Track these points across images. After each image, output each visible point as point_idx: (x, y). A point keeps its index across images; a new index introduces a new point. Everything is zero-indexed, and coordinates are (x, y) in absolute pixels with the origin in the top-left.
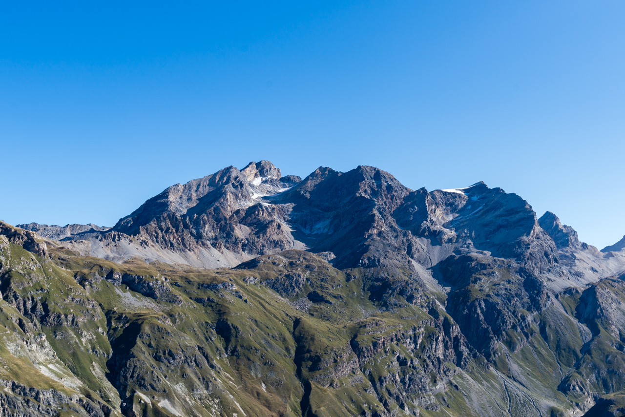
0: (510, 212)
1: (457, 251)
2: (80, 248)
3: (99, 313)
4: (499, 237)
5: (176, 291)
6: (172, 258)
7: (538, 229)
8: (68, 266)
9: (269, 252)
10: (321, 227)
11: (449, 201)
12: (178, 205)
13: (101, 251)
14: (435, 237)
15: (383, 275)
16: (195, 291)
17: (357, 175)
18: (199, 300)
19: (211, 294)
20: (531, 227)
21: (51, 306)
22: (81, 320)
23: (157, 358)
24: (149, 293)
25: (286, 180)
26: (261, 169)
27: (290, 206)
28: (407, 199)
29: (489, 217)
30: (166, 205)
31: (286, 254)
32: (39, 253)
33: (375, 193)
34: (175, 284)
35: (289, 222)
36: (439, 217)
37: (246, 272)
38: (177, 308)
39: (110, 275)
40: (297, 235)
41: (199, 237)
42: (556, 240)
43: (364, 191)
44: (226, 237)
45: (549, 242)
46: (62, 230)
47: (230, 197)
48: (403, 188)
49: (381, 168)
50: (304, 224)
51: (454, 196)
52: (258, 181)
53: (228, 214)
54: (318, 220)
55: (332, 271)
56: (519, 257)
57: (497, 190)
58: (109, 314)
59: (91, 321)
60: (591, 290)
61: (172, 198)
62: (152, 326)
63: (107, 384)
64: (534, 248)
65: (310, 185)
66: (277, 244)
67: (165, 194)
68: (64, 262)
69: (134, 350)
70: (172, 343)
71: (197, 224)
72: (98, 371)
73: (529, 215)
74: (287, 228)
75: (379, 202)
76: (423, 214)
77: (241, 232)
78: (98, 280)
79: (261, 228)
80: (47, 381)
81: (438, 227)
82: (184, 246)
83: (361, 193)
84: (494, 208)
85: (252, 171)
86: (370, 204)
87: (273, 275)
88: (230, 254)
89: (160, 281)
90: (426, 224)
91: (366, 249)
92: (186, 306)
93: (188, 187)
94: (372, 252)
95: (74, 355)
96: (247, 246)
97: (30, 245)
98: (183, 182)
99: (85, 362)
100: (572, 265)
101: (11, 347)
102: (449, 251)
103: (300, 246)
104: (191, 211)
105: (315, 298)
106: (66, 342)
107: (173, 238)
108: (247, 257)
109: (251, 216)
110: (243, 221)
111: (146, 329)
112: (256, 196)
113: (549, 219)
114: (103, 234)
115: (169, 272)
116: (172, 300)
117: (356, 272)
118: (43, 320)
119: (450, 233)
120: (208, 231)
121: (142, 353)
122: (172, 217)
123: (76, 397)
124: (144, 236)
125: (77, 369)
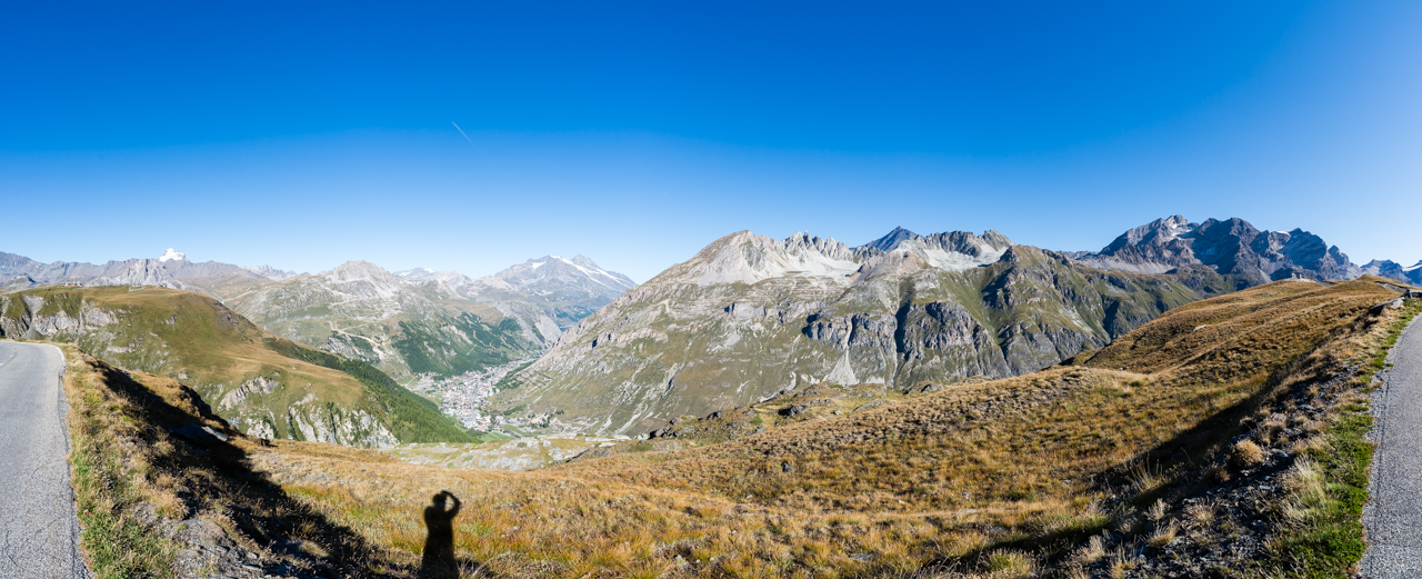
0: (1313, 245)
1: (1284, 265)
2: (1087, 263)
3: (1099, 298)
4: (1308, 258)
5: (1135, 286)
6: (1131, 268)
7: (1328, 254)
8: (1082, 273)
9: (1182, 265)
10: (1210, 251)
11: (1281, 238)
12: (1133, 240)
13: (1096, 265)
14: (1273, 258)
15: (1244, 278)
16: (1144, 285)
17: (1230, 223)
18: (1147, 290)
19: (1153, 287)
20: (1324, 254)
21: (1076, 292)
22: (1090, 299)
23: (1128, 319)
24: (1122, 287)
25: (1190, 225)
26: (1177, 219)
27: (1192, 239)
28: (1258, 236)
29: (1302, 248)
30: (1127, 240)
31: (1192, 266)
32: (1069, 266)
33: (1240, 233)
34: (1134, 282)
35: (1192, 248)
36: (1275, 246)
37: (1171, 276)
38: (1137, 294)
39: (1102, 277)
40: (1196, 256)
41: (1145, 257)
42: (1337, 261)
43: (1234, 232)
44: (1159, 257)
45: (1333, 262)
46: (1075, 255)
47: (1160, 235)
48: (1256, 230)
49: (1244, 219)
50: (1201, 249)
51: (1283, 235)
52: (1175, 226)
53: (1160, 244)
54: (1209, 247)
55: (1217, 275)
56: (1317, 270)
57: (1307, 233)
58: (1103, 297)
59: (1095, 300)
61: (1129, 236)
62: (1125, 303)
63: (1104, 331)
64: (1326, 265)
65: (1204, 228)
66: (1186, 261)
67: (1126, 234)
68: (1081, 271)
69: (1117, 315)
70: (1135, 312)
71: (1143, 250)
72: (1099, 325)
73: (1324, 247)
74: (1191, 252)
75: (1242, 238)
76: (1267, 245)
77: (1167, 254)
78: (1097, 279)
79: (1177, 252)
80: (1078, 328)
81: (1274, 252)
82: (1137, 262)
83: (1232, 233)
84: (1305, 243)
85: (1171, 221)
86: (1237, 239)
87: (1185, 277)
88: (1161, 266)
89: (1127, 280)
90: (1268, 250)
91: (1235, 264)
92: (1140, 293)
93: (1138, 230)
94: (1239, 266)
95: (1088, 316)
96: (1170, 262)
97: (1065, 262)
98: (1135, 228)
99: (1093, 320)
100: (1345, 274)
101: (1061, 311)
102: (1280, 265)
103: (1198, 262)
104: (1139, 243)
105: (1208, 290)
106: (1084, 309)
107: (1132, 258)
108: (1170, 268)
109: (1172, 245)
110: (1167, 248)
111: (1122, 304)
112: (1174, 234)
113: (1334, 249)
114: (1096, 256)
115: (1131, 275)
116: (1134, 290)
117: (1230, 276)
118: (1073, 299)
119: (1281, 256)
120: (1149, 254)
121: (1120, 317)
122: (1131, 246)
123: (1092, 336)
124: (1117, 257)
125: (1090, 324)
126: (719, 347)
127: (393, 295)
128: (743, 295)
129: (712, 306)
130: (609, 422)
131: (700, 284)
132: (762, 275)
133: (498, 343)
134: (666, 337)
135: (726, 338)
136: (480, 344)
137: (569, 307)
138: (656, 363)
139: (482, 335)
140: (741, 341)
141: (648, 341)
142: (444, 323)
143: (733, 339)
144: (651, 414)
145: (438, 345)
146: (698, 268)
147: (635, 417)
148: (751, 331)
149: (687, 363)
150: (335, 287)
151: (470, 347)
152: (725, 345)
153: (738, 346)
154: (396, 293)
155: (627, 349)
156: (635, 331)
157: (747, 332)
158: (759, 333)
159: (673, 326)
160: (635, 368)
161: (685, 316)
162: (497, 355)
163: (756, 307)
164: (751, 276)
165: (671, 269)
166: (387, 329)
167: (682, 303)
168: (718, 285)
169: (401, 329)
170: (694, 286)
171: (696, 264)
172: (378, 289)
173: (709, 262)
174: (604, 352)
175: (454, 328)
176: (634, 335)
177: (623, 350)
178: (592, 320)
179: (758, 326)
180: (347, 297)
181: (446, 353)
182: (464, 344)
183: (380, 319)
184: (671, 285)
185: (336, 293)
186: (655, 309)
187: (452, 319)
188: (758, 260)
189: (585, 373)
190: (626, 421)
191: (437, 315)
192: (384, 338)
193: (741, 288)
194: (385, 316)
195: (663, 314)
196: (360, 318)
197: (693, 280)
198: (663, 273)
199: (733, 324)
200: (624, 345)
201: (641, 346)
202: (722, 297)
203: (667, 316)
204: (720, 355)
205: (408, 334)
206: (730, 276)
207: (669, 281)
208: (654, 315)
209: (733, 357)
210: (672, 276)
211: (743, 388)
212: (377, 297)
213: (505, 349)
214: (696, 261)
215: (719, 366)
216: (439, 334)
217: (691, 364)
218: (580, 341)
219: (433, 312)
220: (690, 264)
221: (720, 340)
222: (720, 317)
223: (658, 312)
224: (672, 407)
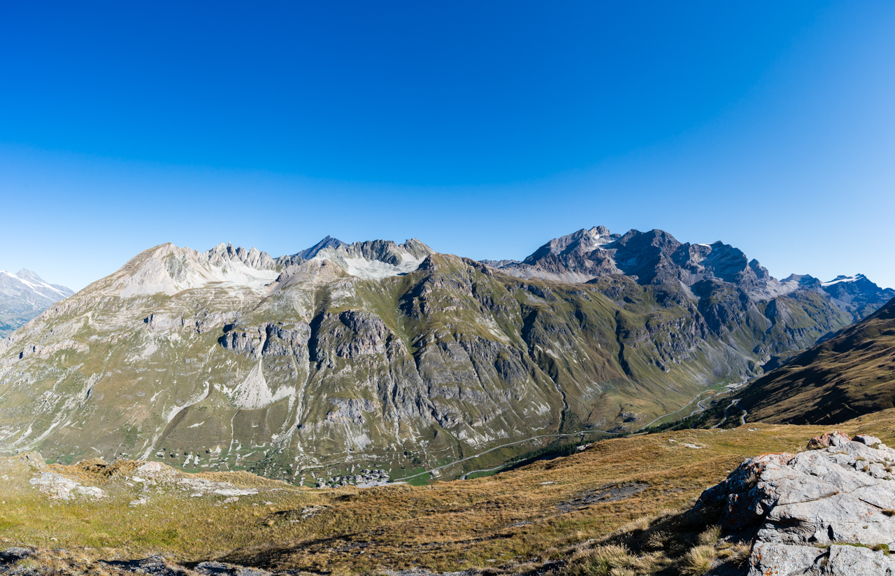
0: (735, 258)
1: (705, 278)
2: (507, 272)
3: (517, 306)
4: (728, 271)
5: (555, 295)
6: (553, 277)
7: (748, 268)
8: (502, 281)
9: (603, 275)
10: (631, 262)
11: (702, 250)
12: (556, 249)
13: (517, 274)
14: (693, 270)
15: (664, 289)
16: (565, 295)
17: (652, 234)
18: (566, 300)
19: (573, 296)
20: (745, 267)
21: (495, 301)
22: (508, 308)
23: (546, 329)
24: (542, 296)
25: (613, 236)
26: (599, 230)
27: (615, 250)
28: (679, 248)
29: (723, 260)
30: (549, 249)
31: (612, 276)
32: (488, 275)
33: (661, 244)
34: (554, 291)
35: (614, 259)
36: (696, 259)
37: (591, 285)
38: (556, 304)
39: (522, 286)
40: (619, 266)
41: (566, 266)
42: (757, 274)
43: (655, 243)
44: (580, 266)
45: (753, 275)
46: (499, 263)
47: (583, 245)
48: (677, 242)
49: (665, 231)
50: (622, 260)
51: (705, 247)
52: (597, 237)
53: (582, 254)
54: (630, 258)
55: (637, 286)
56: (737, 282)
57: (728, 246)
58: (522, 305)
59: (513, 309)
60: (773, 302)
61: (552, 246)
62: (543, 312)
63: (521, 340)
64: (746, 278)
65: (626, 239)
66: (607, 271)
67: (549, 244)
68: (500, 279)
69: (534, 324)
70: (553, 321)
71: (565, 259)
72: (517, 334)
73: (745, 260)
74: (613, 262)
75: (663, 249)
76: (688, 257)
77: (589, 264)
78: (517, 288)
79: (599, 261)
80: (494, 337)
81: (695, 264)
82: (559, 271)
83: (654, 244)
84: (726, 256)
85: (595, 231)
86: (658, 250)
87: (605, 287)
88: (583, 276)
89: (547, 290)
90: (689, 262)
91: (655, 275)
92: (559, 302)
93: (561, 240)
94: (659, 276)
95: (506, 325)
96: (592, 271)
97: (484, 271)
98: (558, 237)
99: (511, 329)
100: (764, 288)
101: (477, 320)
102: (701, 277)
103: (620, 272)
104: (562, 253)
105: (627, 300)
106: (502, 318)
107: (553, 267)
108: (591, 277)
109: (594, 255)
110: (590, 258)
111: (540, 313)
112: (596, 245)
113: (755, 262)
114: (518, 265)
115: (551, 284)
116: (553, 299)
117: (649, 287)
118: (491, 307)
119: (702, 268)
120: (571, 263)
121: (538, 327)
122: (553, 256)
123: (507, 345)
124: (538, 266)
125: (507, 332)
126: (136, 357)
128: (162, 306)
129: (133, 317)
130: (30, 431)
131: (122, 296)
132: (183, 286)
134: (88, 348)
135: (144, 348)
138: (77, 373)
140: (158, 351)
141: (70, 352)
143: (151, 349)
144: (69, 423)
146: (121, 280)
147: (54, 425)
148: (168, 341)
149: (105, 373)
152: (143, 356)
153: (155, 356)
155: (50, 361)
156: (58, 342)
157: (164, 342)
158: (176, 343)
159: (94, 337)
160: (57, 378)
161: (106, 328)
163: (173, 318)
164: (171, 287)
165: (96, 283)
167: (103, 315)
168: (139, 297)
170: (116, 298)
171: (120, 277)
173: (132, 275)
174: (28, 363)
176: (57, 347)
177: (46, 361)
178: (21, 333)
179: (175, 337)
184: (94, 298)
186: (79, 321)
188: (180, 271)
189: (10, 384)
190: (45, 430)
193: (160, 299)
195: (86, 326)
197: (116, 292)
198: (88, 287)
199: (151, 335)
200: (47, 357)
201: (63, 357)
202: (143, 309)
203: (89, 327)
204: (137, 365)
206: (152, 288)
207: (94, 294)
208: (76, 327)
209: (149, 367)
210: (97, 289)
211: (156, 398)
214: (120, 274)
215: (136, 376)
217: (109, 374)
218: (8, 353)
220: (115, 277)
221: (138, 350)
222: (139, 328)
223: (81, 324)
224: (88, 416)
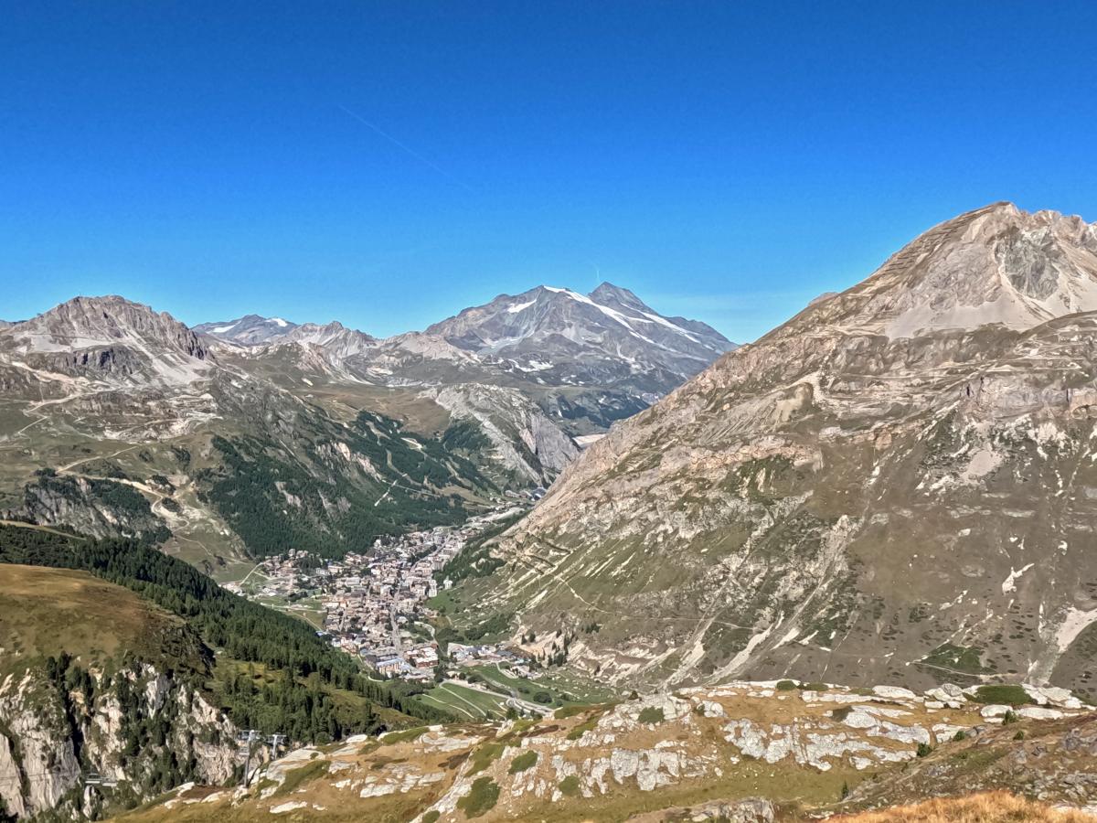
126: (947, 479)
127: (196, 377)
128: (998, 356)
129: (926, 384)
130: (698, 652)
131: (891, 335)
132: (1051, 307)
133: (441, 478)
134: (818, 456)
135: (964, 459)
136: (403, 481)
137: (588, 395)
138: (801, 513)
139: (406, 459)
140: (1008, 465)
141: (777, 466)
142: (321, 437)
143: (986, 461)
144: (793, 633)
145: (307, 487)
146: (886, 299)
147: (757, 639)
148: (1027, 440)
149: (869, 515)
150: (41, 361)
151: (382, 488)
152: (965, 476)
153: (996, 479)
154: (203, 373)
155: (731, 485)
156: (746, 443)
157: (1020, 446)
158: (1052, 447)
159: (829, 431)
160: (751, 526)
161: (860, 409)
162: (441, 503)
163: (1038, 384)
164: (1021, 310)
165: (820, 306)
166: (184, 457)
167: (848, 380)
168: (937, 337)
169: (219, 455)
170: (877, 340)
171: (880, 291)
172: (158, 365)
173: (911, 285)
174: (677, 489)
175: (343, 448)
176: (742, 454)
177: (721, 485)
178: (648, 422)
179: (1047, 432)
180: (75, 386)
181: (327, 505)
182: (367, 484)
183: (165, 436)
184: (822, 341)
185: (44, 375)
186: (790, 394)
187: (339, 428)
188: (1039, 271)
189: (637, 539)
190: (737, 650)
191: (302, 418)
192: (178, 479)
193: (995, 341)
194: (178, 427)
195: (808, 406)
196: (114, 436)
197: (876, 327)
198: (801, 316)
199: (982, 427)
200: (720, 475)
201: (761, 477)
202: (949, 364)
203: (817, 408)
204: (953, 497)
205: (238, 464)
206: (968, 316)
207: (819, 332)
208: (787, 407)
209: (987, 504)
210: (823, 322)
211: (1016, 581)
212: (155, 383)
213: (455, 489)
214: (879, 284)
215: (954, 526)
216: (309, 463)
217: (882, 519)
218: (622, 467)
219: (293, 413)
220: (866, 292)
221: (949, 463)
222: (946, 409)
223: (797, 401)
224: (844, 619)
